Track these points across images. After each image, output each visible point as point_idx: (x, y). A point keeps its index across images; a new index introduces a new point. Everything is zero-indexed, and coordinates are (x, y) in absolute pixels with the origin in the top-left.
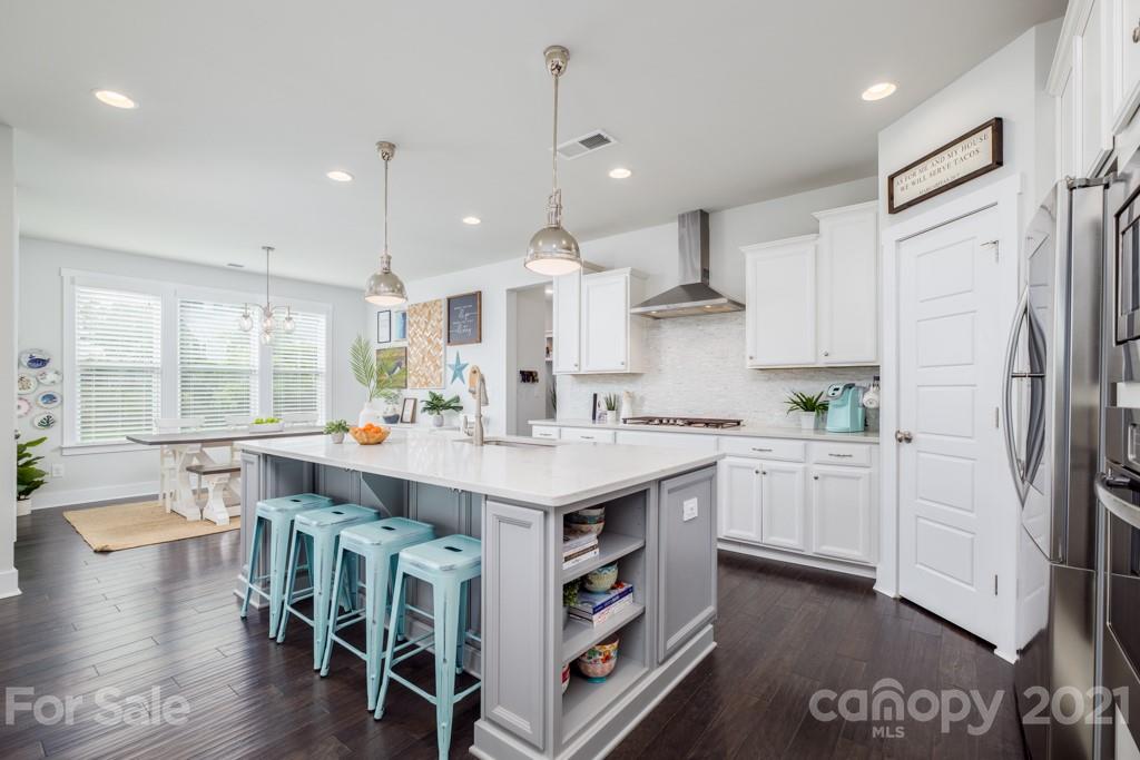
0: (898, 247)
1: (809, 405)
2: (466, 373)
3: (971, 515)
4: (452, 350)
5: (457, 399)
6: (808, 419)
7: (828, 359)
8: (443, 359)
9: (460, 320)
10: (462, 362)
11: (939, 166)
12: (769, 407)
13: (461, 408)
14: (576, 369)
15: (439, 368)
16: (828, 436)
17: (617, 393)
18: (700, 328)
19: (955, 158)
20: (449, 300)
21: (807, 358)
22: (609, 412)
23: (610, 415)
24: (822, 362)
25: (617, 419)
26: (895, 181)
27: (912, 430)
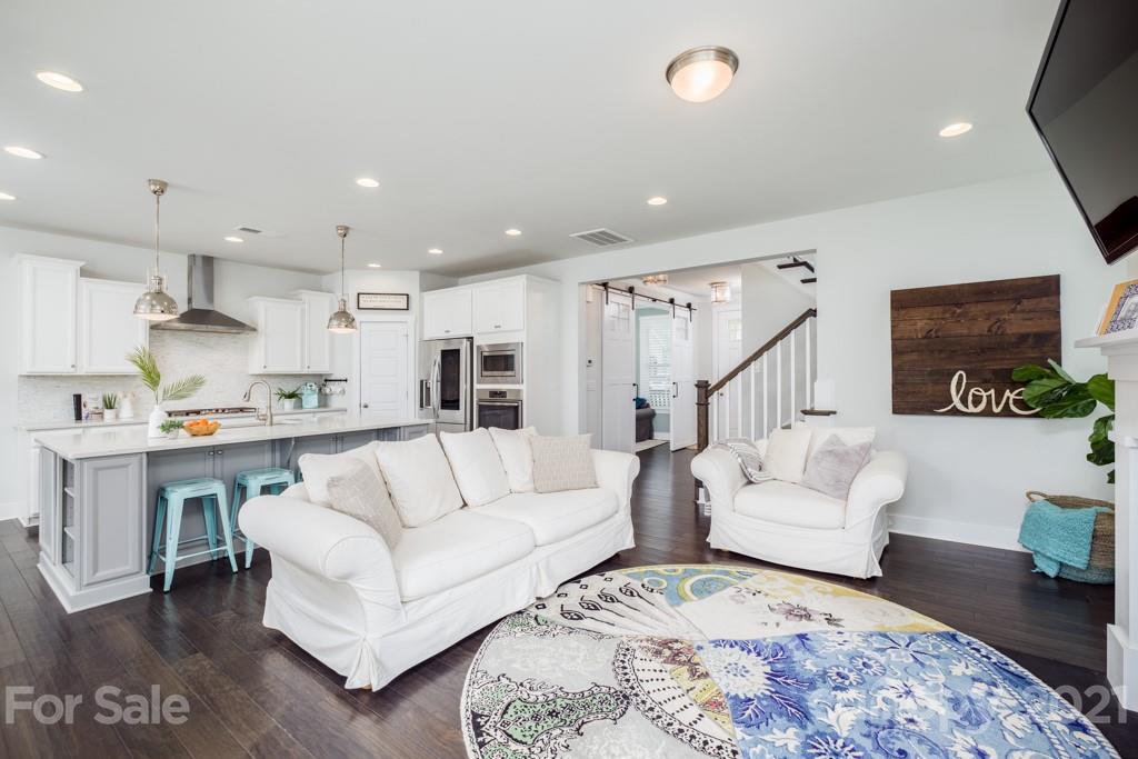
0: (360, 324)
1: (291, 396)
6: (288, 404)
7: (309, 370)
11: (383, 300)
14: (73, 369)
16: (304, 410)
19: (391, 300)
22: (106, 411)
23: (108, 414)
24: (305, 371)
25: (117, 416)
26: (361, 296)
27: (367, 403)
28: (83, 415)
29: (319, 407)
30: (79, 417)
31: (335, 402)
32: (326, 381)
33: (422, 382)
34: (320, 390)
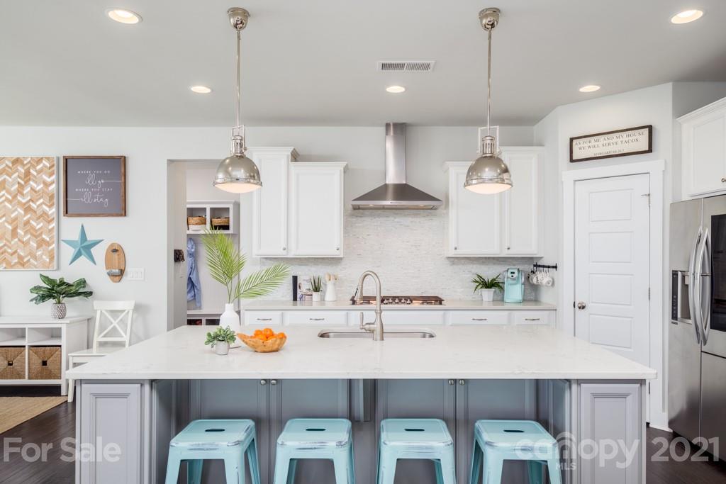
0: (574, 184)
1: (489, 285)
2: (99, 252)
3: (630, 350)
4: (71, 227)
5: (83, 283)
6: (488, 294)
7: (509, 252)
8: (55, 233)
9: (87, 186)
10: (91, 237)
11: (608, 141)
12: (457, 286)
13: (91, 293)
14: (285, 252)
15: (48, 244)
16: (507, 306)
17: (321, 275)
18: (396, 220)
19: (621, 139)
20: (66, 160)
21: (494, 250)
22: (314, 294)
23: (316, 296)
24: (505, 254)
25: (323, 300)
26: (575, 142)
27: (586, 302)
28: (298, 296)
29: (524, 300)
30: (295, 299)
31: (546, 297)
32: (536, 266)
33: (675, 274)
34: (528, 278)
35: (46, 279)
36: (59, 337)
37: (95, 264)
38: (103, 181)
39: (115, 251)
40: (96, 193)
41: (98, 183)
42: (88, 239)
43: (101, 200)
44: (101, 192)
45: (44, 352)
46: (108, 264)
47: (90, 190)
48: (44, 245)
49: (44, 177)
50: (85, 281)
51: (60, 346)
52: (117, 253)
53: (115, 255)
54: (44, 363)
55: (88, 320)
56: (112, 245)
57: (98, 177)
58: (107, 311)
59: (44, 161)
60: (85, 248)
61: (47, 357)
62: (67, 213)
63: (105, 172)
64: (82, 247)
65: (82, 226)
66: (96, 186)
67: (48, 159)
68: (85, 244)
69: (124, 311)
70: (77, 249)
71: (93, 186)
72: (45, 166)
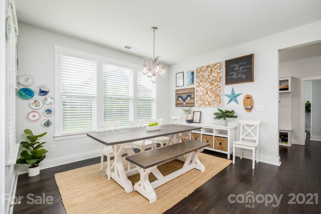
2: (240, 98)
4: (228, 89)
8: (222, 92)
13: (236, 117)
15: (219, 96)
20: (227, 62)
35: (220, 110)
36: (226, 134)
37: (238, 104)
38: (242, 68)
39: (248, 98)
40: (239, 73)
41: (240, 69)
42: (235, 94)
43: (242, 76)
44: (241, 72)
45: (220, 139)
46: (245, 104)
47: (236, 72)
48: (217, 97)
49: (217, 70)
50: (234, 112)
51: (227, 138)
52: (249, 99)
53: (249, 100)
54: (220, 144)
55: (236, 128)
56: (247, 95)
57: (240, 66)
58: (245, 125)
59: (217, 65)
60: (234, 97)
61: (222, 141)
62: (226, 83)
63: (244, 63)
64: (233, 97)
65: (233, 88)
66: (239, 70)
67: (219, 63)
68: (234, 96)
69: (254, 125)
70: (231, 98)
71: (238, 71)
72: (218, 66)
